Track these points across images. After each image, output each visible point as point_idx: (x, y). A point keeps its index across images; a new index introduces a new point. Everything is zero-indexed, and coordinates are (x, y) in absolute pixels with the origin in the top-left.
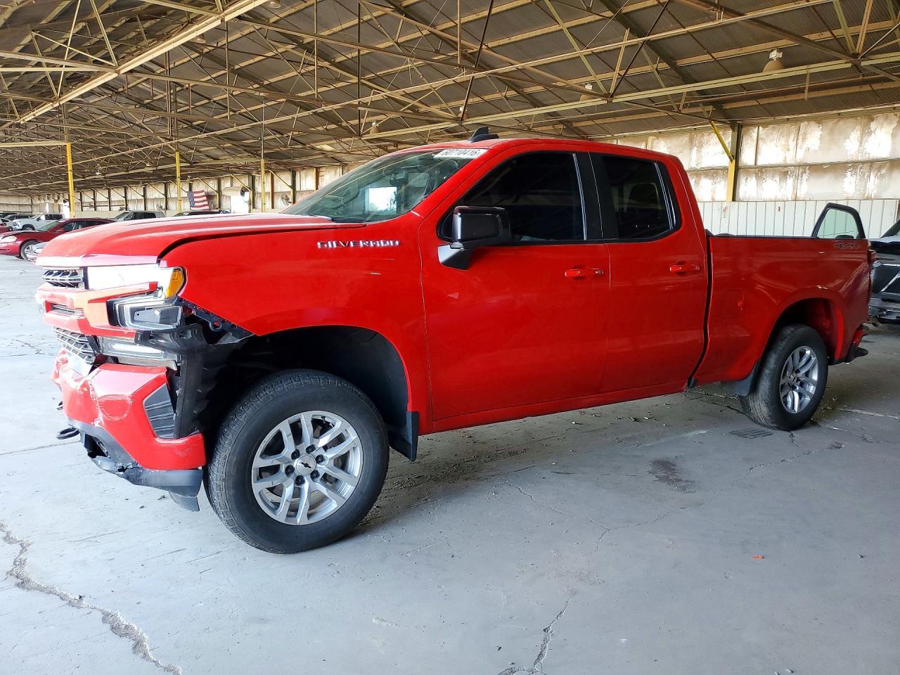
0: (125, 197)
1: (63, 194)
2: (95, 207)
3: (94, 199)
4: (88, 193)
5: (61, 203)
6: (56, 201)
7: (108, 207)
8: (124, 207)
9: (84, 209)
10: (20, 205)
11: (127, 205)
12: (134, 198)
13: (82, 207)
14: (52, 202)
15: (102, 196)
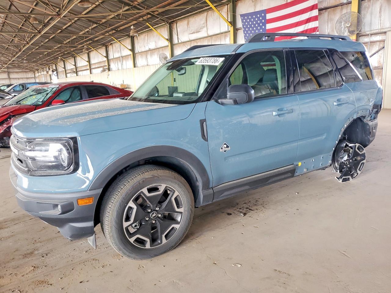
0: (107, 57)
1: (52, 65)
2: (76, 72)
3: (75, 65)
4: (70, 61)
5: (50, 72)
6: (47, 72)
7: (89, 71)
8: (107, 67)
9: (68, 75)
10: (27, 78)
11: (109, 65)
12: (117, 55)
13: (66, 74)
14: (45, 73)
15: (82, 61)
